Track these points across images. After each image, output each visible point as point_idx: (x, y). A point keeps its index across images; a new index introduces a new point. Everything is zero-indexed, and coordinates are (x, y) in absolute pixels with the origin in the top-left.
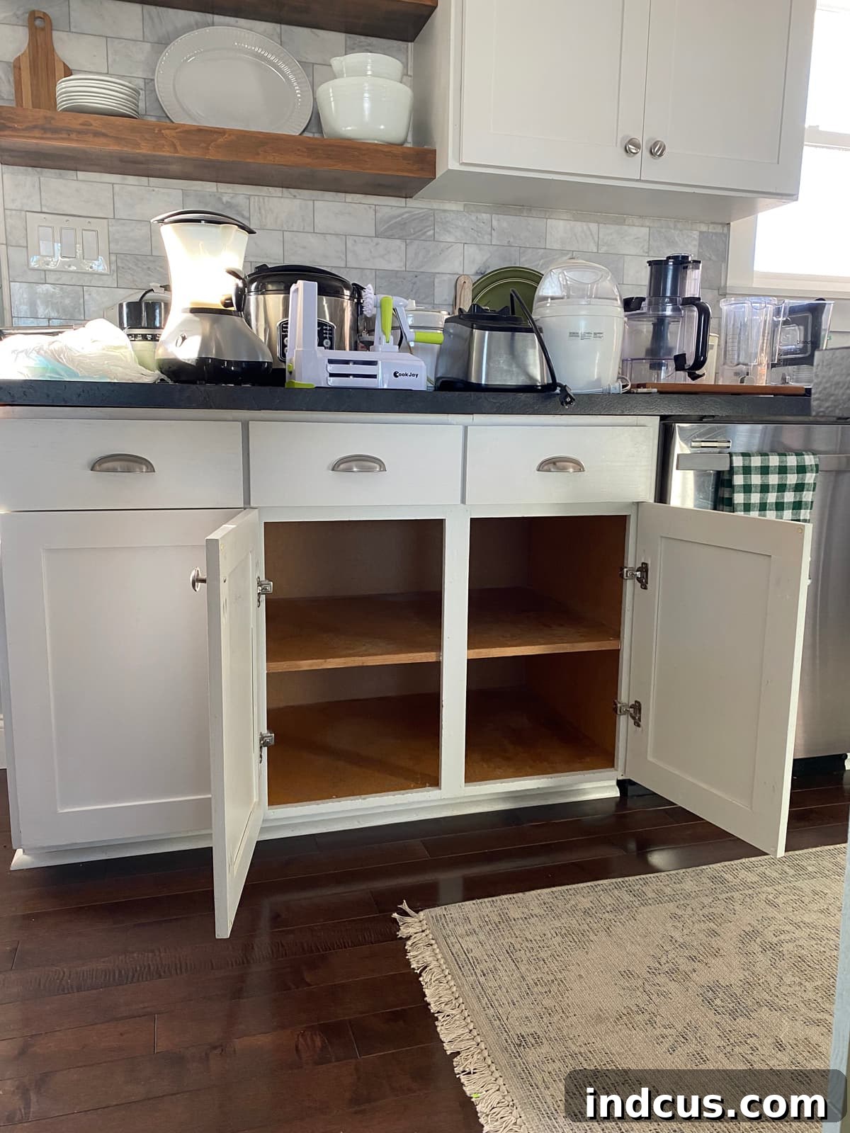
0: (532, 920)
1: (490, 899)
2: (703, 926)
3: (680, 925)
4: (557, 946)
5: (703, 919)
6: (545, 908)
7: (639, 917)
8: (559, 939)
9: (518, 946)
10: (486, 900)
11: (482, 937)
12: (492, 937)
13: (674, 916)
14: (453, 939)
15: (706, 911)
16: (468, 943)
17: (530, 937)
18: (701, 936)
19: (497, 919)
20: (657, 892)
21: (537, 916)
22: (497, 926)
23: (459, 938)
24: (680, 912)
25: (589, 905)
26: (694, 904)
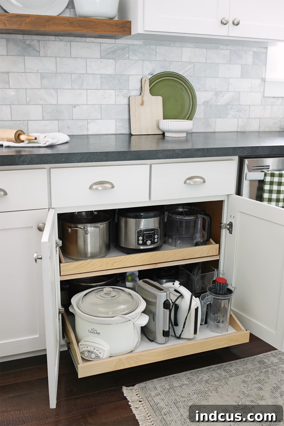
0: (184, 387)
1: (165, 377)
2: (256, 386)
3: (246, 386)
4: (195, 399)
5: (256, 382)
6: (189, 381)
7: (228, 383)
8: (196, 395)
9: (178, 400)
10: (163, 378)
11: (163, 397)
12: (167, 396)
13: (244, 382)
14: (150, 399)
15: (257, 378)
16: (157, 399)
17: (183, 395)
18: (256, 390)
19: (168, 387)
20: (236, 370)
21: (185, 385)
22: (169, 391)
23: (153, 397)
24: (246, 380)
25: (208, 378)
26: (252, 375)
